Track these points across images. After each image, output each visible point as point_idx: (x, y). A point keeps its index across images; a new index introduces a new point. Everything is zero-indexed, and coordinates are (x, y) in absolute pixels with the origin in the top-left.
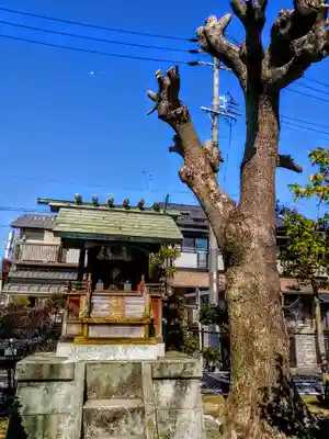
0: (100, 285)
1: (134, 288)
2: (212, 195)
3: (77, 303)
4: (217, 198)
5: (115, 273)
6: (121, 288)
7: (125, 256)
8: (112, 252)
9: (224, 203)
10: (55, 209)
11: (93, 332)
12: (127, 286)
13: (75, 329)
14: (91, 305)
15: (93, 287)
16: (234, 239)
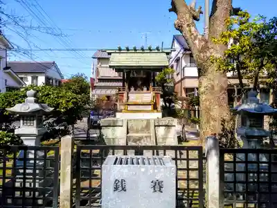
0: (132, 89)
1: (148, 90)
2: (192, 36)
3: (123, 96)
4: (196, 38)
5: (140, 83)
6: (142, 90)
7: (142, 75)
8: (136, 73)
9: (199, 40)
10: (110, 54)
11: (130, 108)
12: (145, 89)
13: (123, 107)
14: (128, 97)
15: (130, 90)
16: (202, 62)
